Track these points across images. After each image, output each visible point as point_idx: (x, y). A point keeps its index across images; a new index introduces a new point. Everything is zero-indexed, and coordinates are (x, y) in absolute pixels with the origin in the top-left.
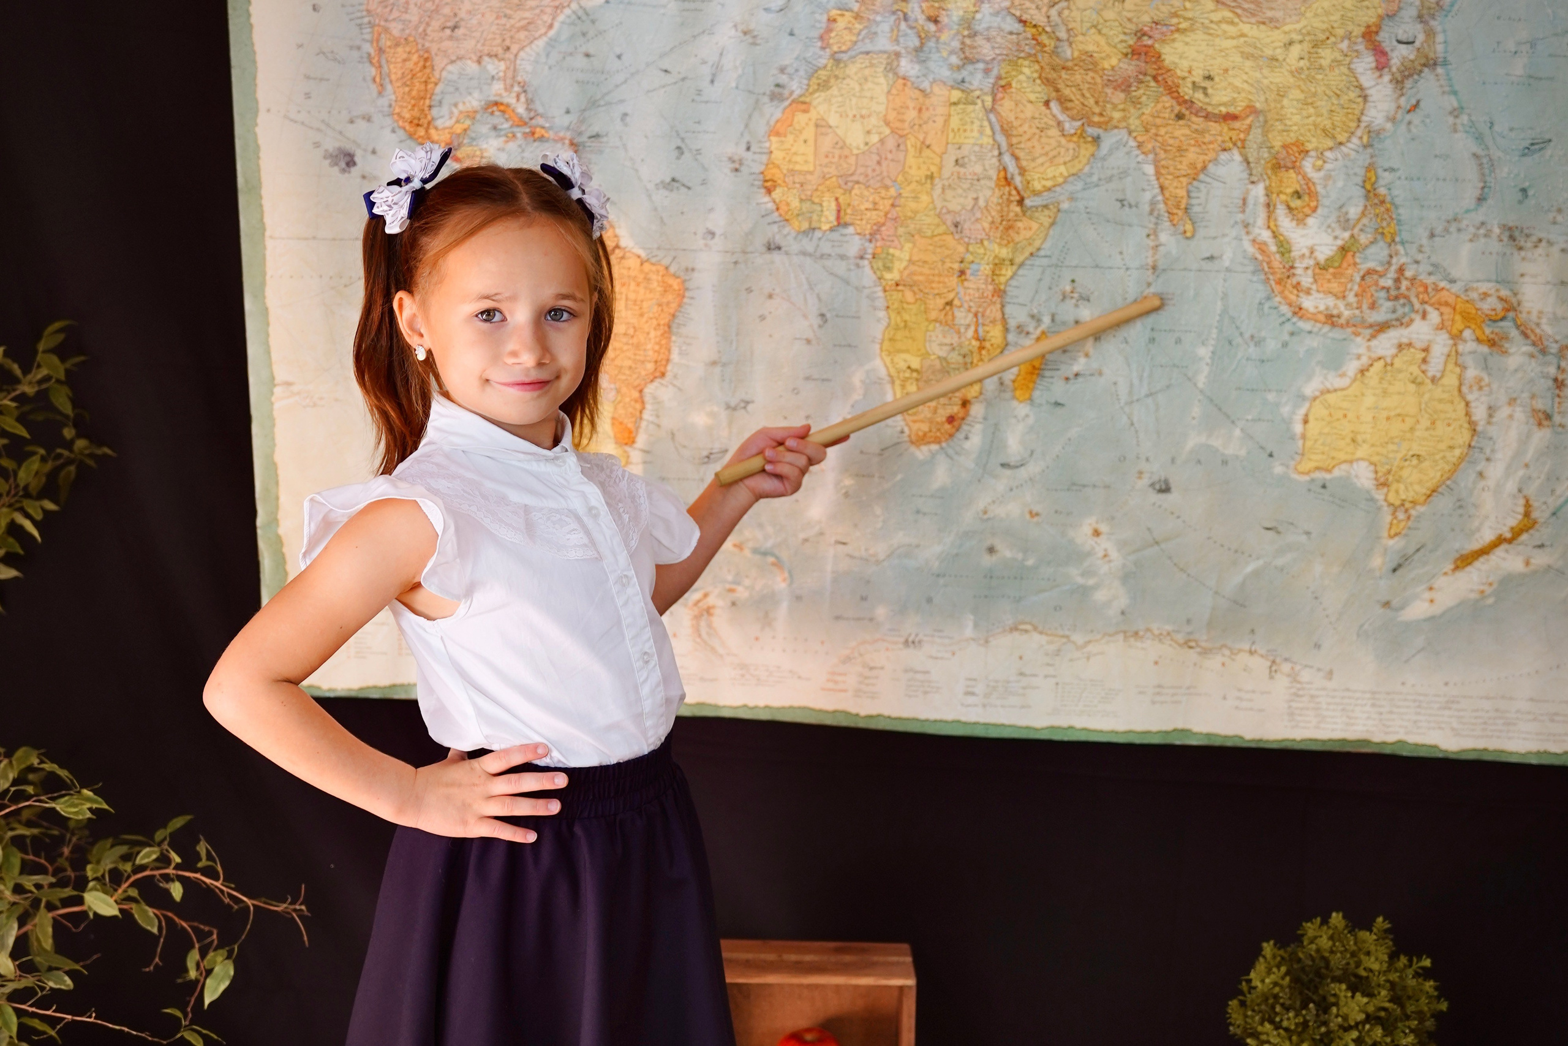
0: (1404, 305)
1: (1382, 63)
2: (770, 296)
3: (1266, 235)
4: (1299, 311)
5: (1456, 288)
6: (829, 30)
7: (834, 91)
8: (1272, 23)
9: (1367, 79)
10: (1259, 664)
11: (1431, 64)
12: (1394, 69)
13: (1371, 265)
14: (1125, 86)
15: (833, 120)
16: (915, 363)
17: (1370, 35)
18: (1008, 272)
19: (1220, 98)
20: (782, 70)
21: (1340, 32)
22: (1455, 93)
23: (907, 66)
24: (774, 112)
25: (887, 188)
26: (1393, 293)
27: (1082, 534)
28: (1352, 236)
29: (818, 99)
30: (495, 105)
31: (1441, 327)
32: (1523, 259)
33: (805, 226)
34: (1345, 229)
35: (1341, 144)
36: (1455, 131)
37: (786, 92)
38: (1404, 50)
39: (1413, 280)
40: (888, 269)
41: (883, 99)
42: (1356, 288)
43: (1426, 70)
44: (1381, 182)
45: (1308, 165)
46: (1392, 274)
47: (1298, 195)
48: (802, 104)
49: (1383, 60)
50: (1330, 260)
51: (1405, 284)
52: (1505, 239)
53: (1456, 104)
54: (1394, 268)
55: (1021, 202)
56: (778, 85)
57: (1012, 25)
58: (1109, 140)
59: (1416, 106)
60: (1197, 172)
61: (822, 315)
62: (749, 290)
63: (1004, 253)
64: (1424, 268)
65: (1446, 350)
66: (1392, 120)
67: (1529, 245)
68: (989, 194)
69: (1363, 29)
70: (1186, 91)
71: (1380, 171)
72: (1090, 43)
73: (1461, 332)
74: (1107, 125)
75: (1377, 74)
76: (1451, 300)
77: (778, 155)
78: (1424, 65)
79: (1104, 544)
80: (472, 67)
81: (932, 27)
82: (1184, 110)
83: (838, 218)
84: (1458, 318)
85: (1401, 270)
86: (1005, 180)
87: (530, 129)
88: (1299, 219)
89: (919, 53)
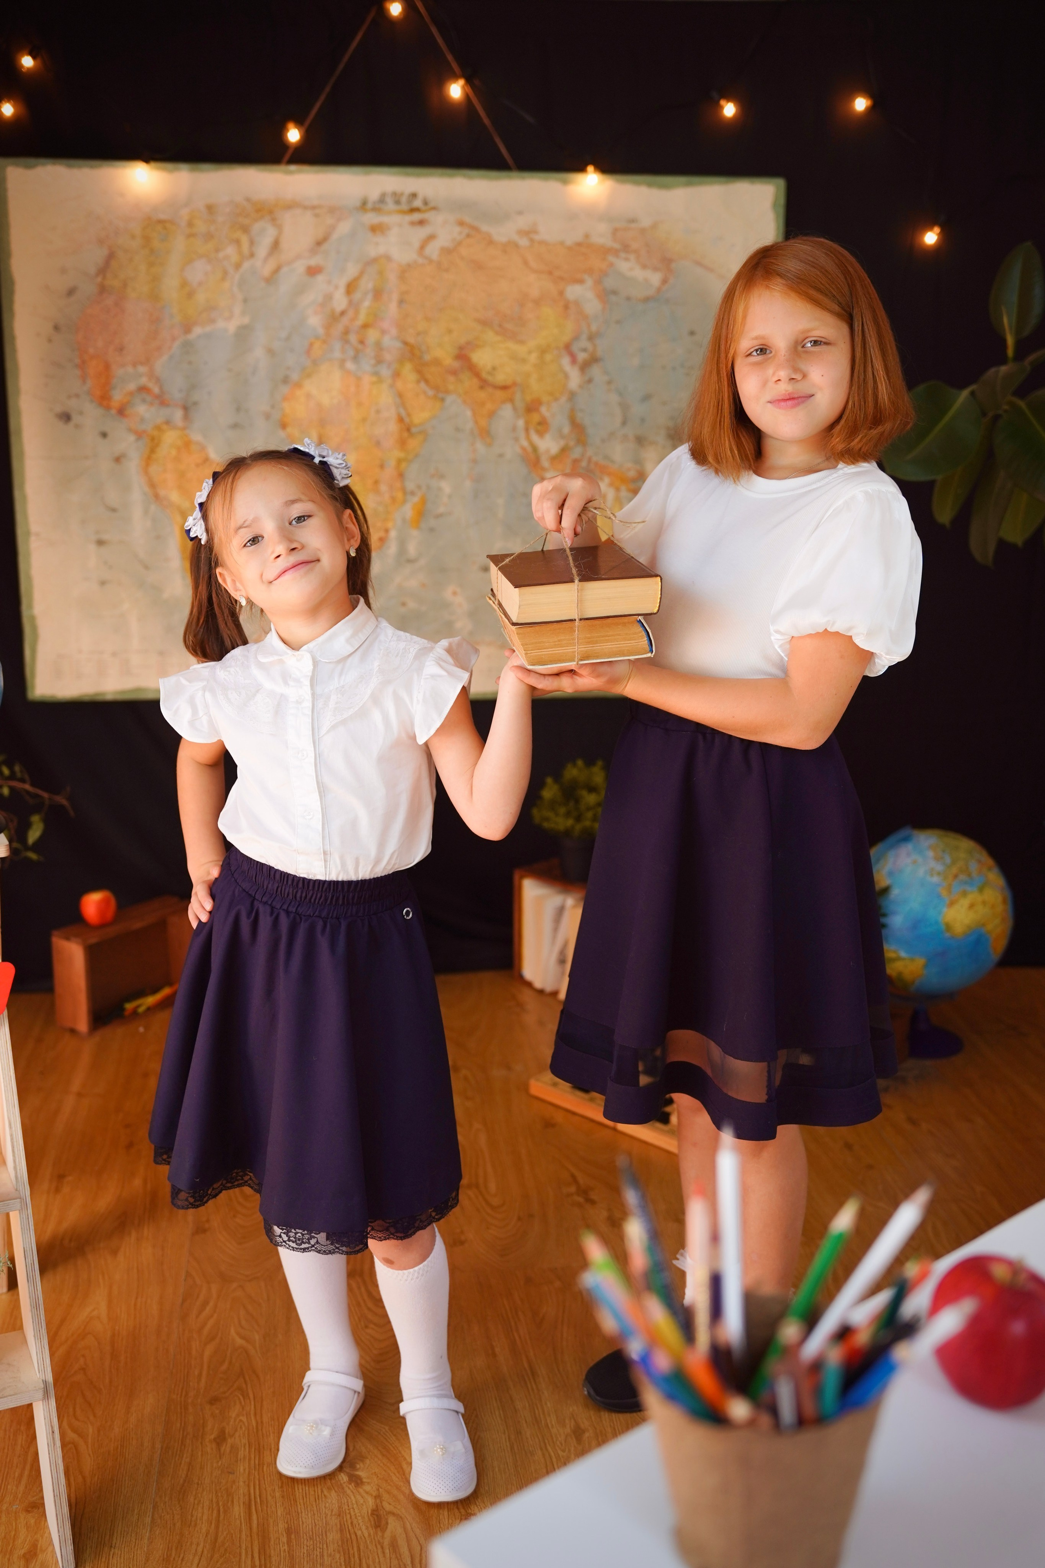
1: (574, 360)
3: (525, 443)
6: (311, 349)
7: (315, 378)
8: (522, 342)
9: (568, 368)
11: (596, 360)
12: (580, 363)
13: (576, 456)
14: (454, 373)
15: (314, 392)
17: (568, 347)
18: (404, 465)
19: (500, 378)
20: (288, 369)
21: (554, 346)
22: (608, 374)
23: (350, 365)
24: (285, 389)
25: (343, 425)
27: (448, 594)
28: (566, 443)
29: (307, 382)
30: (143, 389)
31: (610, 485)
32: (645, 451)
34: (563, 440)
35: (558, 399)
36: (610, 392)
37: (291, 380)
38: (583, 354)
39: (595, 463)
41: (339, 382)
43: (594, 363)
44: (578, 417)
45: (544, 410)
46: (586, 460)
47: (540, 424)
48: (298, 385)
50: (557, 453)
52: (636, 442)
53: (609, 379)
54: (586, 457)
55: (409, 430)
56: (286, 376)
57: (399, 345)
58: (449, 399)
59: (591, 380)
60: (492, 414)
63: (402, 455)
64: (601, 457)
65: (613, 496)
66: (581, 387)
67: (647, 444)
68: (393, 427)
69: (565, 344)
70: (484, 375)
71: (577, 411)
72: (438, 353)
73: (619, 487)
74: (447, 392)
75: (572, 365)
76: (614, 472)
77: (288, 410)
78: (593, 361)
79: (459, 599)
80: (130, 369)
81: (361, 346)
82: (484, 384)
84: (617, 480)
85: (590, 458)
86: (401, 420)
87: (162, 401)
88: (541, 434)
89: (355, 359)
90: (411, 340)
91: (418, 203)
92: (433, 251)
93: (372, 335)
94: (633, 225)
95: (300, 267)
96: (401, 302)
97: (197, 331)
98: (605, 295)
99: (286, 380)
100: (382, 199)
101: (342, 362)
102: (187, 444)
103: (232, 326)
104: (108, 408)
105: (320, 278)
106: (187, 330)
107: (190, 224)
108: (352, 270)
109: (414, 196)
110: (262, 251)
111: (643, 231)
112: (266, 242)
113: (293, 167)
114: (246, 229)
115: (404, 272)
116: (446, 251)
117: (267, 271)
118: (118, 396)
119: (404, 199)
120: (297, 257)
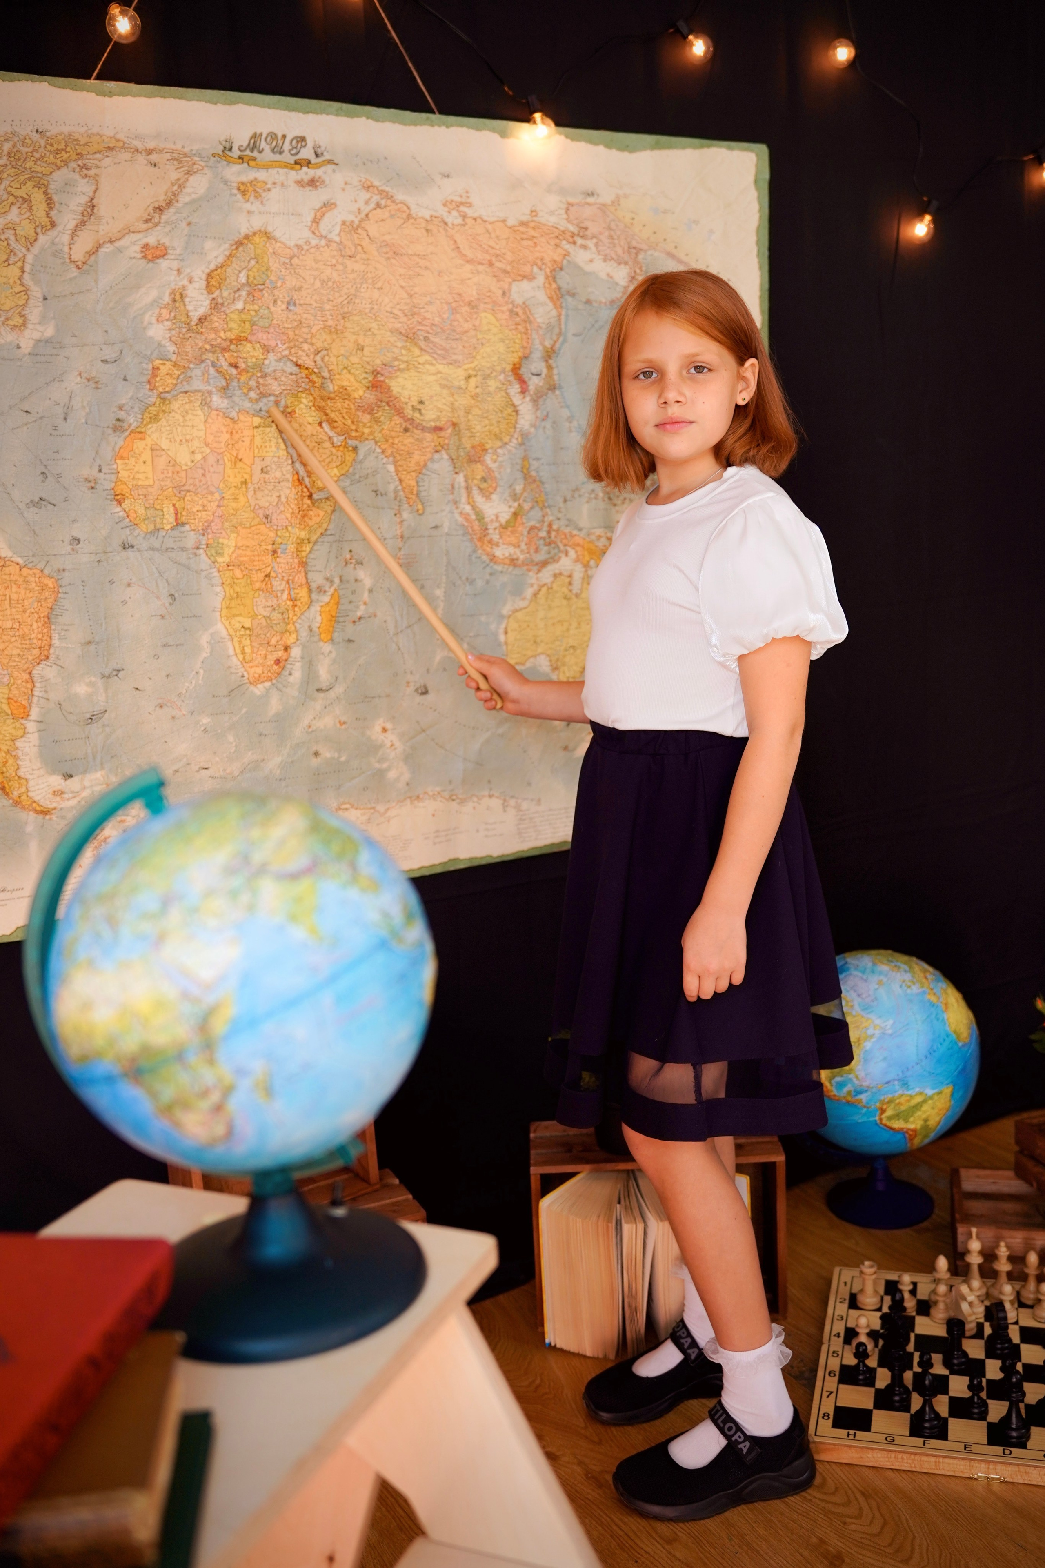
0: (554, 548)
1: (524, 389)
2: (129, 585)
3: (468, 509)
4: (493, 558)
5: (583, 534)
6: (154, 376)
7: (163, 422)
8: (456, 364)
9: (517, 400)
10: (496, 803)
11: (553, 388)
12: (532, 392)
13: (532, 523)
14: (369, 410)
15: (165, 444)
16: (248, 624)
17: (516, 370)
18: (307, 548)
19: (430, 416)
20: (121, 408)
21: (499, 368)
22: (568, 407)
23: (217, 400)
24: (117, 441)
25: (212, 493)
26: (548, 540)
27: (375, 732)
28: (519, 505)
29: (152, 429)
31: (577, 560)
32: (618, 512)
33: (151, 527)
34: (515, 500)
35: (506, 443)
36: (571, 431)
37: (125, 425)
38: (535, 380)
39: (557, 531)
40: (221, 554)
41: (202, 426)
42: (525, 539)
43: (550, 392)
44: (532, 468)
45: (488, 459)
46: (545, 528)
47: (484, 479)
48: (139, 433)
49: (524, 386)
50: (508, 522)
51: (553, 534)
52: (606, 499)
53: (569, 414)
54: (546, 524)
55: (310, 497)
56: (118, 420)
57: (291, 368)
58: (363, 449)
59: (547, 416)
60: (421, 470)
61: (172, 595)
62: (112, 582)
63: (303, 534)
64: (563, 522)
65: (581, 575)
66: (533, 426)
67: (619, 502)
68: (288, 491)
69: (511, 366)
70: (409, 412)
71: (531, 460)
72: (345, 380)
73: (588, 562)
74: (361, 438)
75: (522, 396)
76: (581, 542)
77: (123, 474)
78: (549, 389)
79: (391, 738)
81: (234, 371)
82: (408, 425)
83: (176, 519)
84: (586, 553)
85: (550, 525)
86: (298, 480)
88: (487, 496)
89: (225, 390)
90: (306, 361)
91: (306, 153)
92: (331, 224)
93: (249, 354)
94: (591, 200)
95: (132, 245)
96: (290, 303)
98: (558, 296)
99: (118, 426)
100: (254, 143)
101: (206, 396)
103: (27, 340)
105: (164, 264)
108: (215, 253)
109: (300, 141)
110: (67, 220)
111: (603, 207)
112: (77, 203)
114: (38, 182)
115: (293, 257)
116: (350, 228)
117: (78, 254)
119: (287, 147)
120: (128, 231)
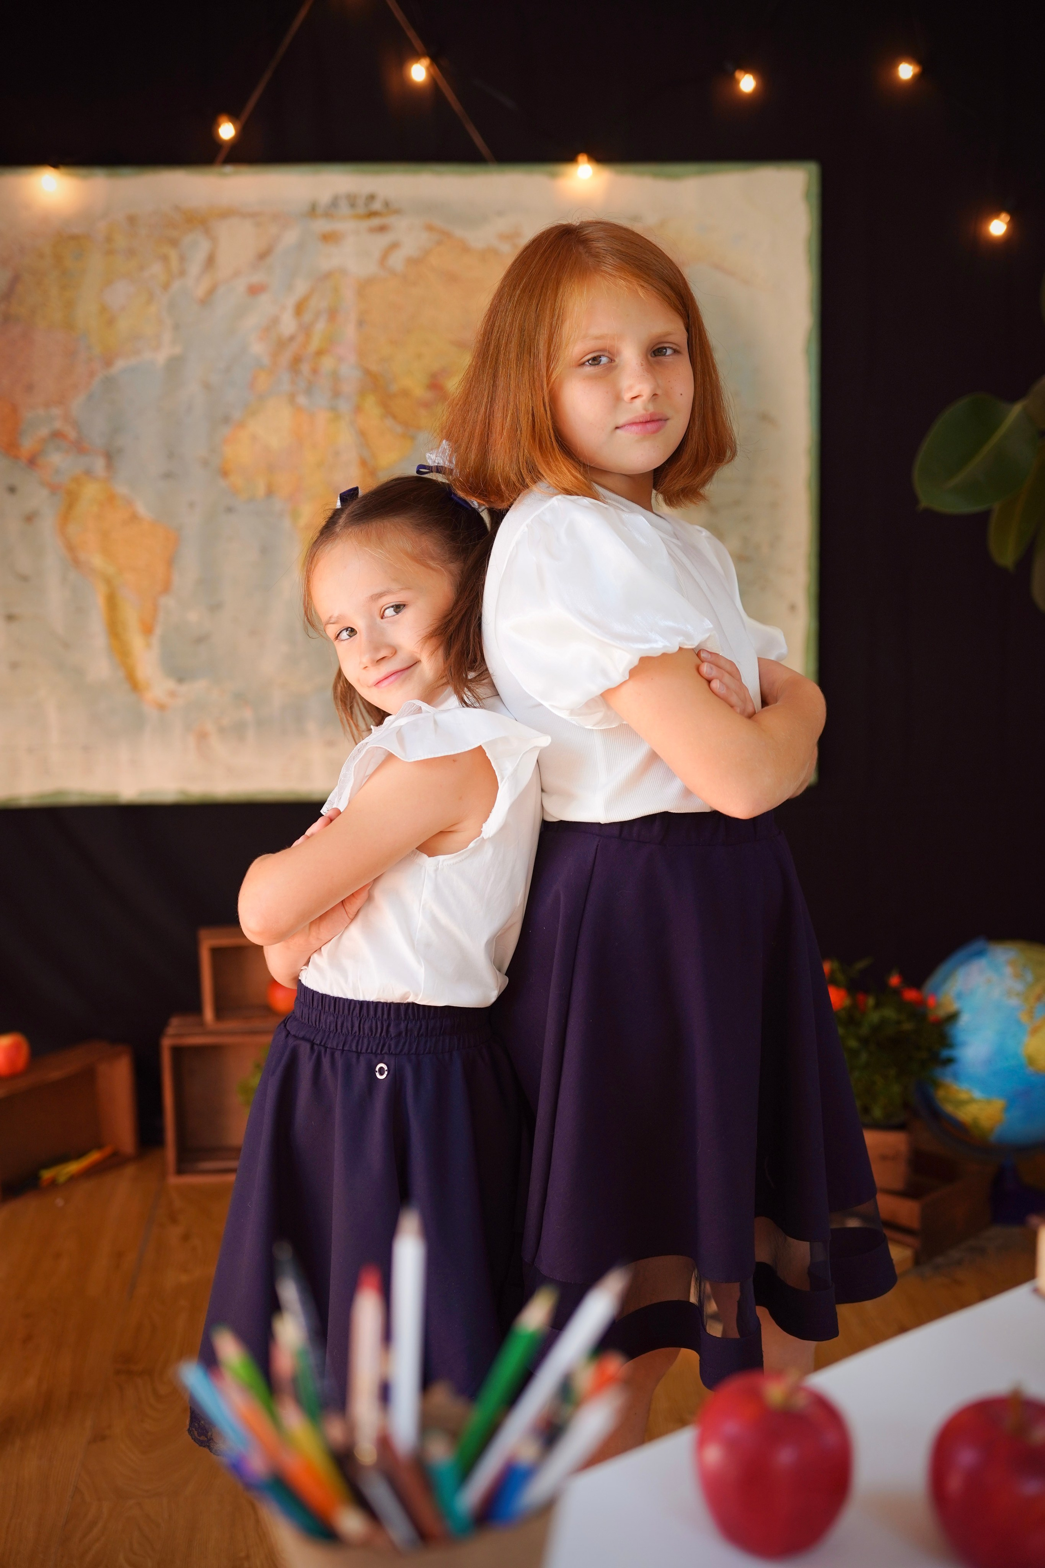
2: (231, 539)
6: (254, 382)
7: (260, 416)
14: (426, 405)
15: (261, 433)
20: (229, 405)
23: (302, 400)
24: (225, 430)
25: (295, 471)
29: (251, 421)
30: (57, 435)
33: (248, 496)
37: (232, 418)
40: (300, 518)
41: (289, 420)
48: (241, 425)
57: (360, 374)
58: (422, 436)
62: (219, 536)
72: (406, 382)
74: (419, 428)
77: (229, 455)
80: (42, 412)
86: (363, 463)
87: (80, 447)
89: (309, 391)
90: (374, 368)
91: (377, 206)
92: (397, 261)
93: (327, 364)
95: (241, 285)
96: (361, 323)
97: (120, 364)
99: (226, 420)
100: (335, 203)
101: (292, 398)
102: (111, 499)
103: (161, 357)
104: (16, 457)
105: (264, 299)
106: (108, 362)
107: (109, 239)
108: (301, 287)
109: (372, 198)
110: (195, 267)
112: (199, 257)
113: (228, 169)
114: (174, 243)
115: (364, 287)
116: (413, 262)
117: (200, 291)
118: (28, 444)
119: (361, 202)
120: (237, 274)
